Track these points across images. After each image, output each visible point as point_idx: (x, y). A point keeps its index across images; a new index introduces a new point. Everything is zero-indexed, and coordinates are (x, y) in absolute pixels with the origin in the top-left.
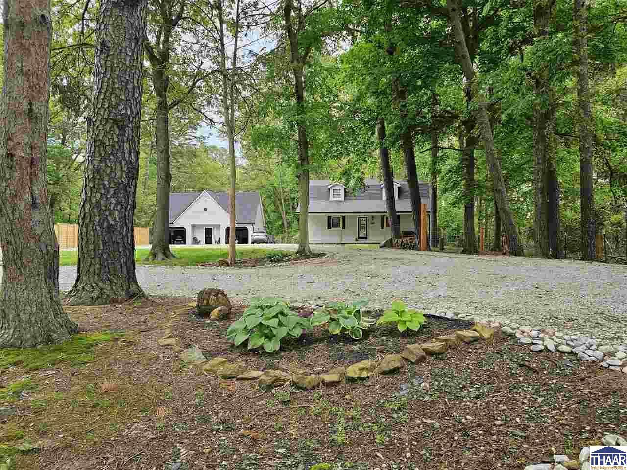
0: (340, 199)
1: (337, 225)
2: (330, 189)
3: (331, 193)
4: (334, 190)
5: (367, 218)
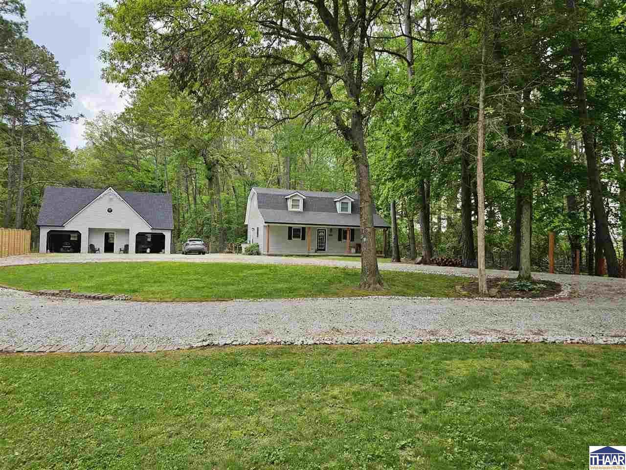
0: (299, 210)
1: (297, 236)
2: (289, 198)
3: (290, 203)
4: (293, 200)
5: (325, 230)
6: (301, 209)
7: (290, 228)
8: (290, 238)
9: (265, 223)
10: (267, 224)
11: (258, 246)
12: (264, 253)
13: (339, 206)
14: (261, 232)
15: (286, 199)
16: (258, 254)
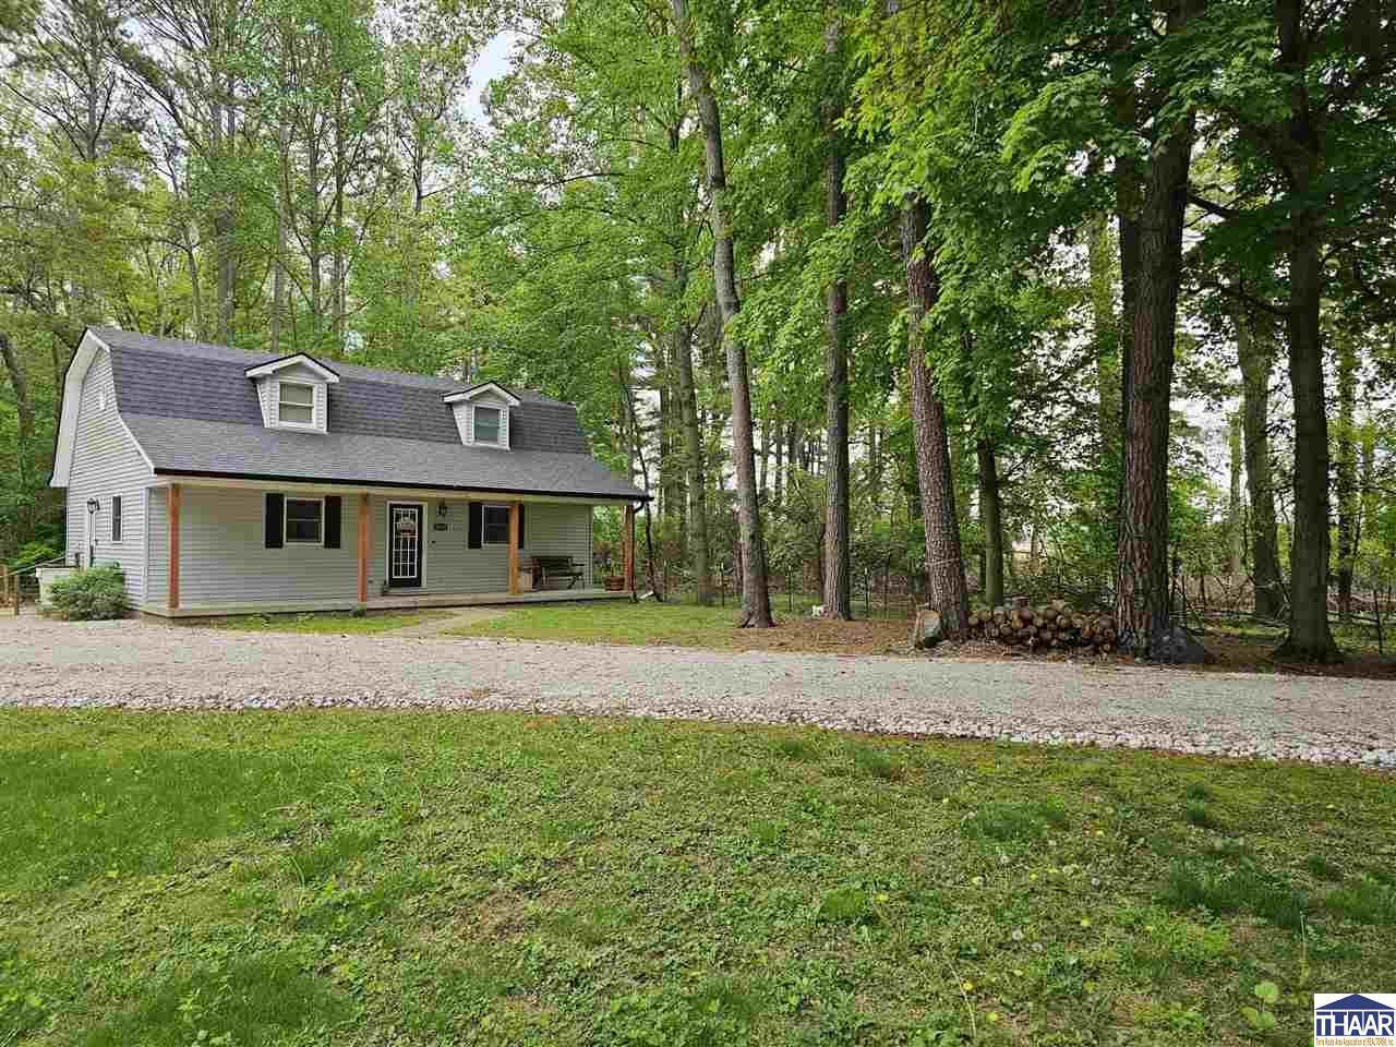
0: (311, 427)
1: (302, 533)
2: (264, 378)
3: (269, 397)
4: (283, 386)
5: (420, 508)
6: (318, 422)
7: (274, 501)
8: (273, 541)
9: (158, 471)
10: (165, 481)
11: (121, 578)
12: (153, 608)
13: (464, 419)
14: (136, 515)
15: (254, 380)
16: (121, 610)
